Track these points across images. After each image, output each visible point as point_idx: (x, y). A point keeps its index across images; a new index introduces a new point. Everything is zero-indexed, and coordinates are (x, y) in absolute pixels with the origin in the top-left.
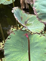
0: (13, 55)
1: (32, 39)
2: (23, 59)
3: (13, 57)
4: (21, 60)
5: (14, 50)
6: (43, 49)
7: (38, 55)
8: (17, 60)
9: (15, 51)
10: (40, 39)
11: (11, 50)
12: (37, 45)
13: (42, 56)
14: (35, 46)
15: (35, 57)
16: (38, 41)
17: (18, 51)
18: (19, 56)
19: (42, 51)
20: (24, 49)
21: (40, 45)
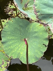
0: (11, 43)
1: (31, 27)
2: (21, 47)
3: (11, 45)
4: (19, 48)
5: (12, 37)
6: (42, 40)
7: (36, 45)
8: (14, 48)
9: (13, 39)
10: (39, 28)
11: (8, 37)
12: (36, 34)
13: (41, 47)
14: (34, 35)
15: (34, 46)
16: (37, 31)
17: (16, 39)
18: (17, 44)
19: (41, 42)
20: (22, 37)
21: (39, 36)
